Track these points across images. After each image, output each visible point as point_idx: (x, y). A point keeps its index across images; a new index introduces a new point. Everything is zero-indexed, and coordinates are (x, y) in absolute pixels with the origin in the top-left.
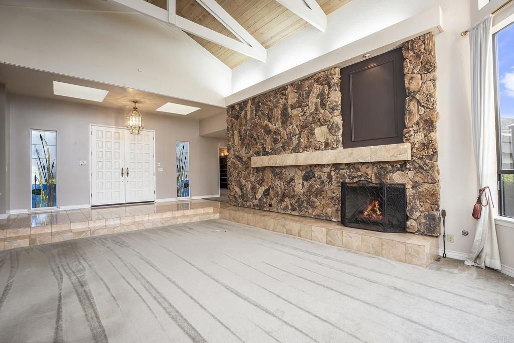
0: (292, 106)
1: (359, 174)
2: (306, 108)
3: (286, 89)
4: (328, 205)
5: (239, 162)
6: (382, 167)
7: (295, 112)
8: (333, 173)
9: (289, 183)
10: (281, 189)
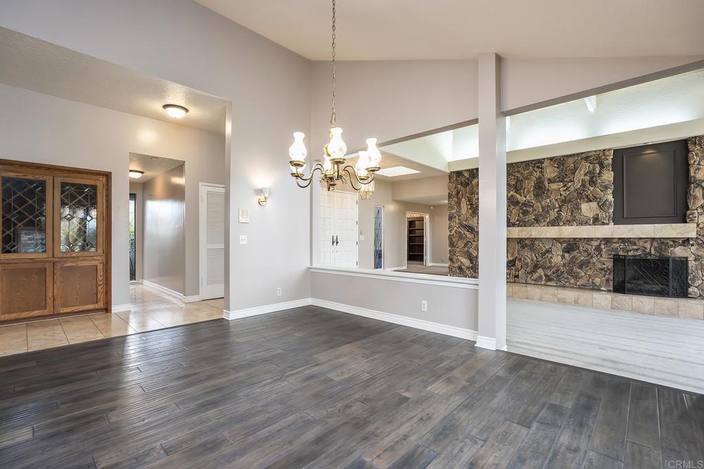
0: (549, 179)
1: (636, 247)
2: (570, 184)
3: (543, 163)
4: (596, 276)
5: (468, 231)
6: (663, 242)
7: (554, 186)
8: (603, 246)
9: (543, 255)
10: (532, 260)
